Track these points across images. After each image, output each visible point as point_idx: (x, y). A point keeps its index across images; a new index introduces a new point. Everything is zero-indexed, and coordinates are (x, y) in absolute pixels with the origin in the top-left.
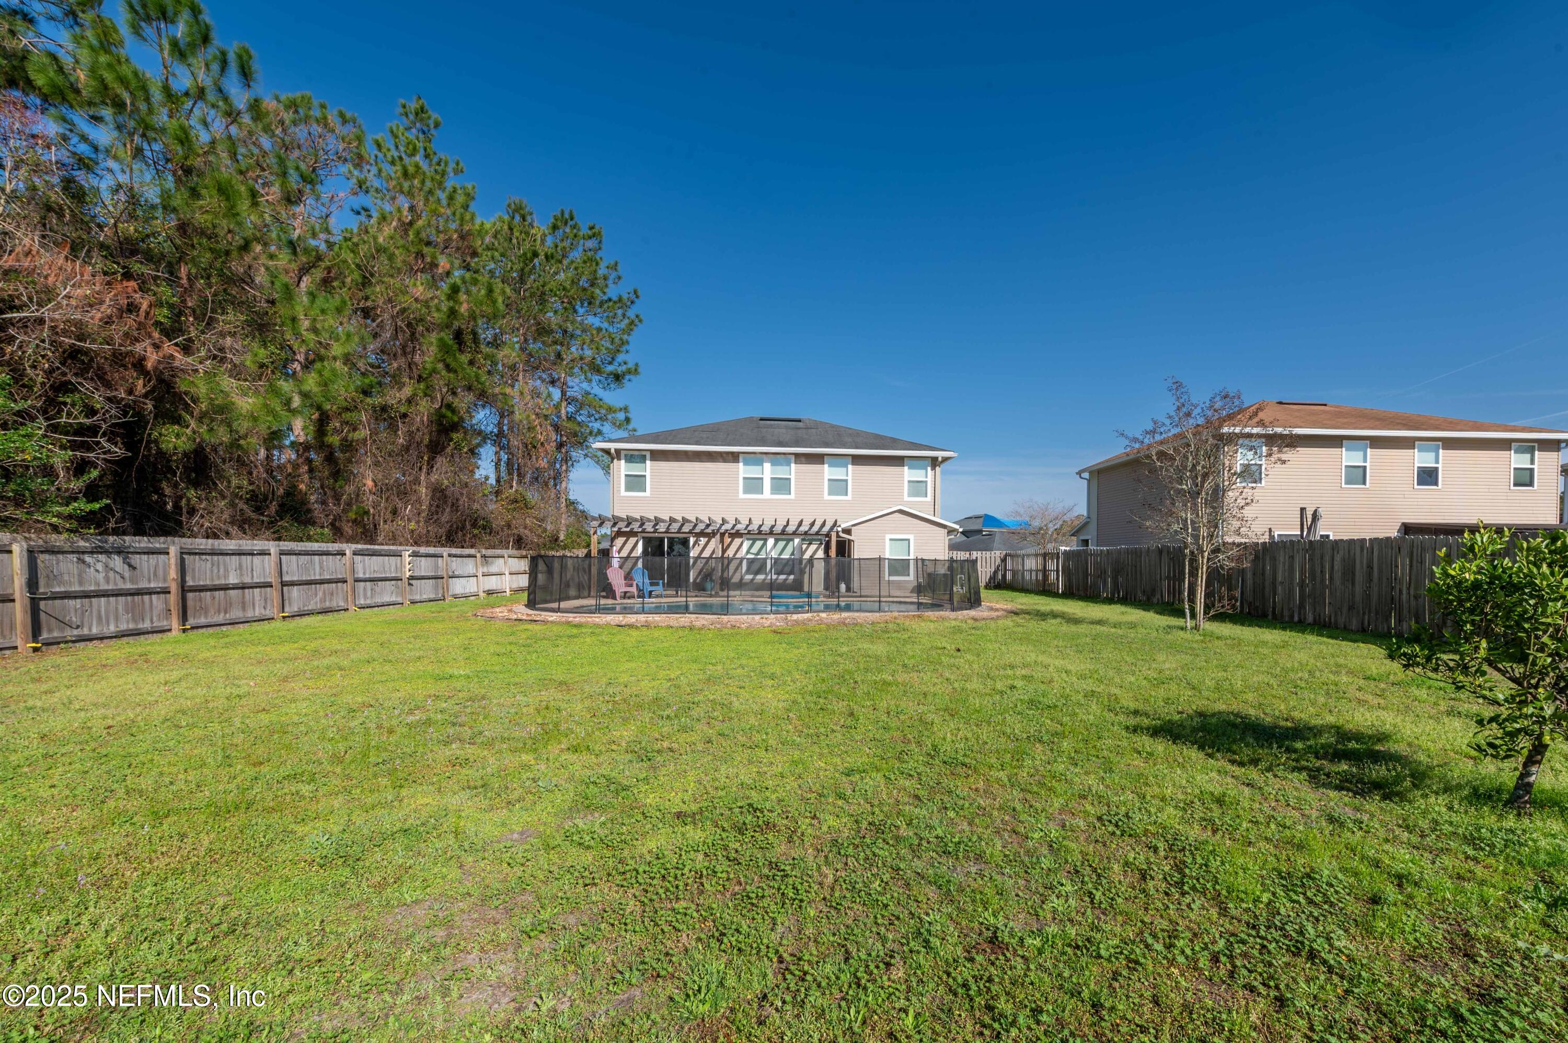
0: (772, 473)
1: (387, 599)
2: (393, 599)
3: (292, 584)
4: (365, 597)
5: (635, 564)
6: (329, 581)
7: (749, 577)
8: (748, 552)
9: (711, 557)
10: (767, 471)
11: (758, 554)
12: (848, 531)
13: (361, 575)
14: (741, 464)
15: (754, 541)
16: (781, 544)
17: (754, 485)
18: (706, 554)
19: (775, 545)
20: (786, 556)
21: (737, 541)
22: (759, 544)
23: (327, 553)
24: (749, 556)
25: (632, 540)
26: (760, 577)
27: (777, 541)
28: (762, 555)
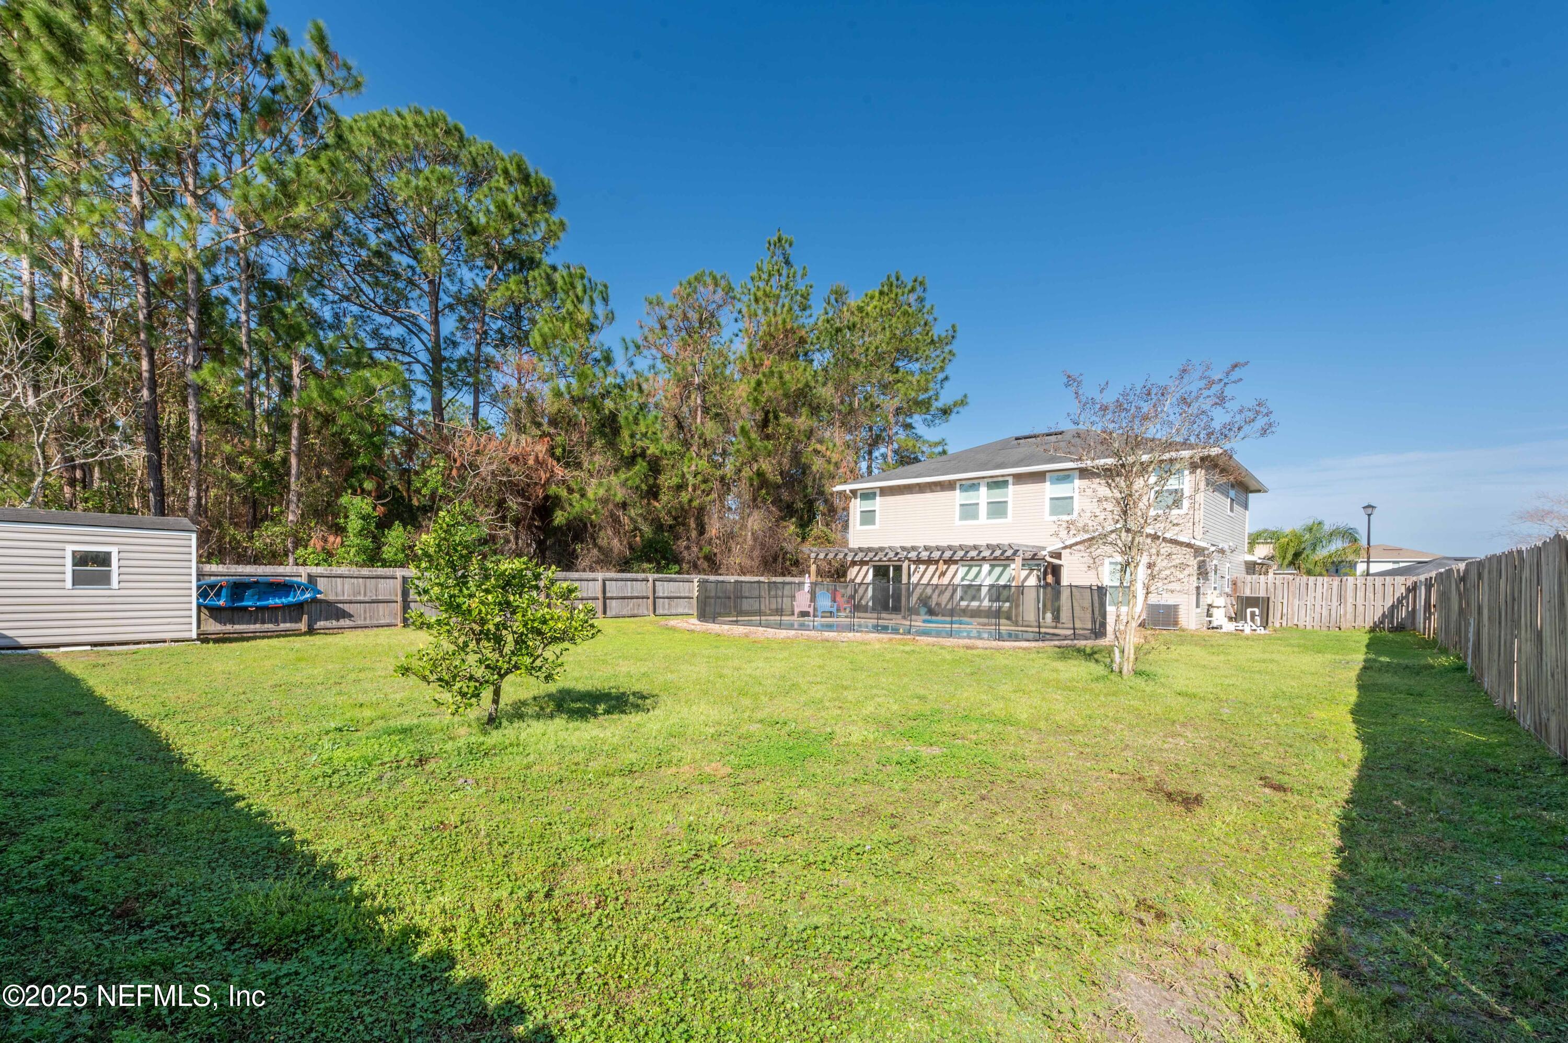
0: (988, 497)
1: (680, 611)
2: (686, 611)
3: (612, 598)
4: (664, 608)
5: (867, 589)
6: (637, 598)
7: (964, 603)
8: (963, 579)
9: (928, 584)
10: (983, 496)
11: (973, 580)
12: (1058, 555)
13: (661, 595)
14: (958, 491)
15: (971, 567)
16: (998, 570)
17: (969, 512)
18: (925, 581)
19: (990, 572)
20: (1002, 582)
21: (953, 568)
22: (975, 570)
23: (637, 580)
24: (966, 583)
25: (865, 568)
26: (975, 604)
27: (993, 566)
28: (977, 582)
